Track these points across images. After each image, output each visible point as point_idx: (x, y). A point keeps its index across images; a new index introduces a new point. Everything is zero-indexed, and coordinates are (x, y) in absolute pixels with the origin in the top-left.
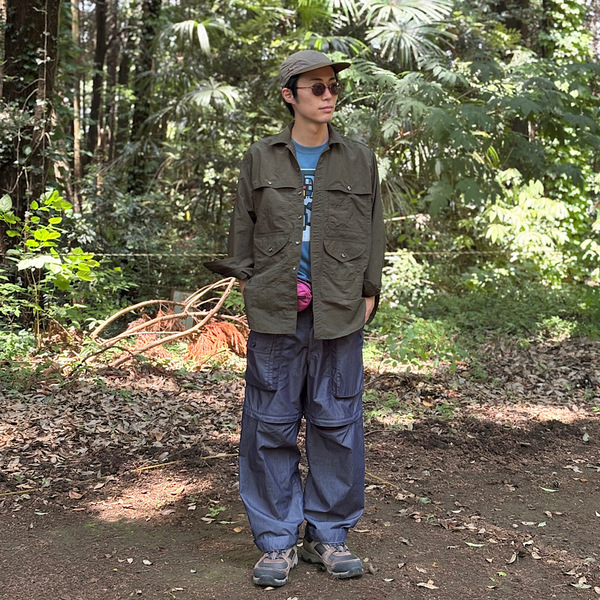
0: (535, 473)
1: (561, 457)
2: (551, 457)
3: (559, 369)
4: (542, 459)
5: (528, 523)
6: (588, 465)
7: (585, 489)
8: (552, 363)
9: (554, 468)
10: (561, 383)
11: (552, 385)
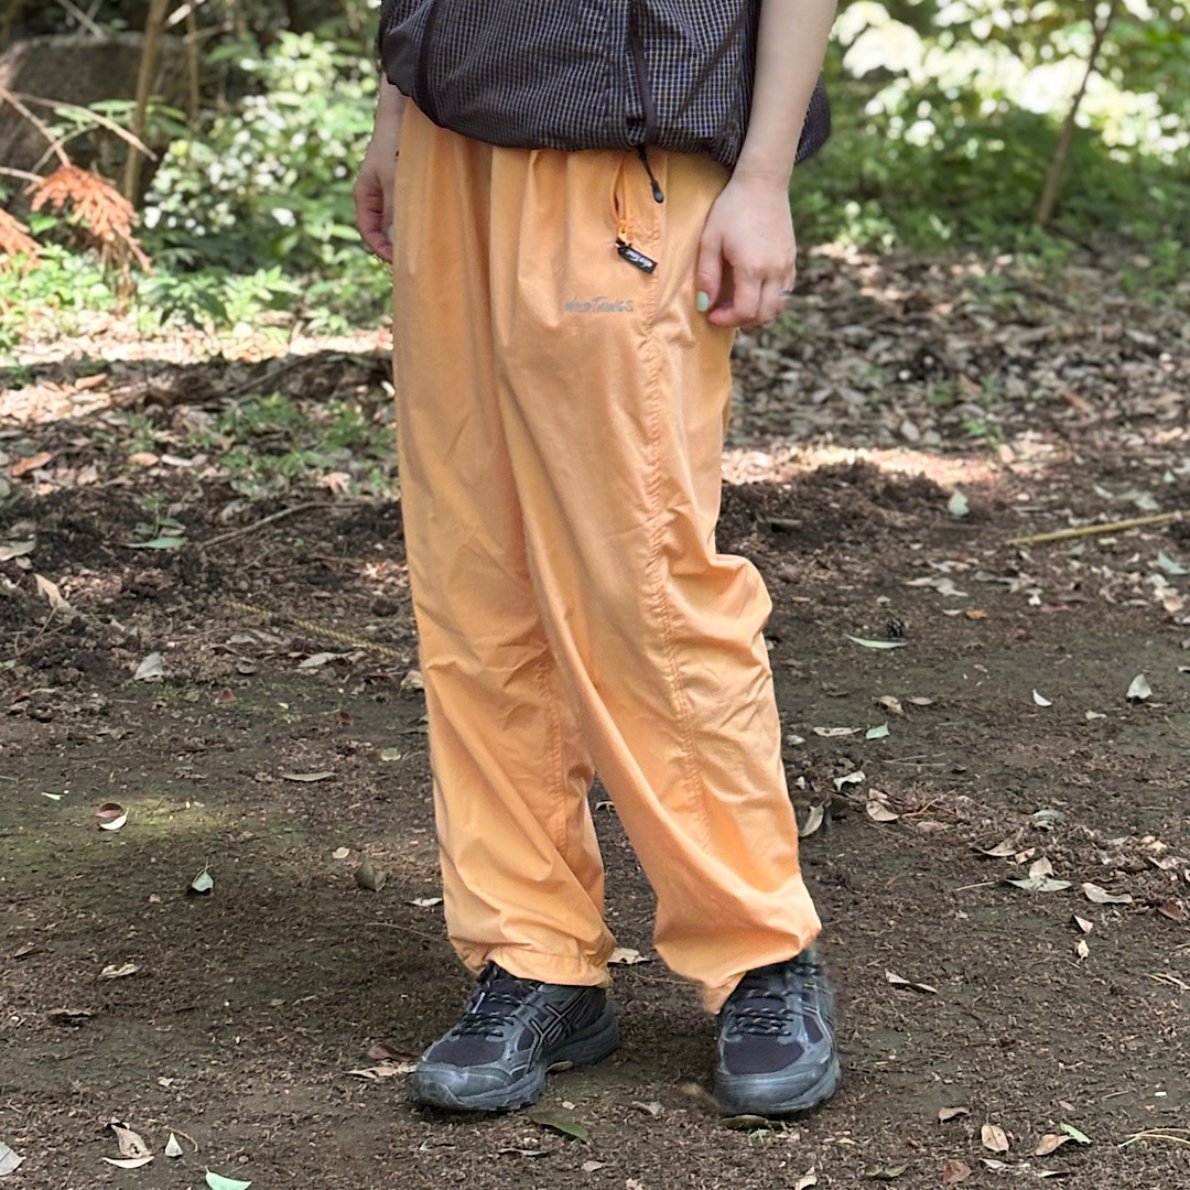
0: (824, 601)
1: (893, 557)
2: (865, 558)
3: (837, 335)
4: (838, 564)
5: (834, 732)
6: (979, 576)
7: (985, 638)
8: (815, 319)
9: (879, 586)
10: (852, 369)
11: (825, 376)
